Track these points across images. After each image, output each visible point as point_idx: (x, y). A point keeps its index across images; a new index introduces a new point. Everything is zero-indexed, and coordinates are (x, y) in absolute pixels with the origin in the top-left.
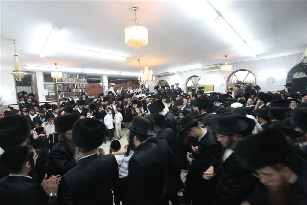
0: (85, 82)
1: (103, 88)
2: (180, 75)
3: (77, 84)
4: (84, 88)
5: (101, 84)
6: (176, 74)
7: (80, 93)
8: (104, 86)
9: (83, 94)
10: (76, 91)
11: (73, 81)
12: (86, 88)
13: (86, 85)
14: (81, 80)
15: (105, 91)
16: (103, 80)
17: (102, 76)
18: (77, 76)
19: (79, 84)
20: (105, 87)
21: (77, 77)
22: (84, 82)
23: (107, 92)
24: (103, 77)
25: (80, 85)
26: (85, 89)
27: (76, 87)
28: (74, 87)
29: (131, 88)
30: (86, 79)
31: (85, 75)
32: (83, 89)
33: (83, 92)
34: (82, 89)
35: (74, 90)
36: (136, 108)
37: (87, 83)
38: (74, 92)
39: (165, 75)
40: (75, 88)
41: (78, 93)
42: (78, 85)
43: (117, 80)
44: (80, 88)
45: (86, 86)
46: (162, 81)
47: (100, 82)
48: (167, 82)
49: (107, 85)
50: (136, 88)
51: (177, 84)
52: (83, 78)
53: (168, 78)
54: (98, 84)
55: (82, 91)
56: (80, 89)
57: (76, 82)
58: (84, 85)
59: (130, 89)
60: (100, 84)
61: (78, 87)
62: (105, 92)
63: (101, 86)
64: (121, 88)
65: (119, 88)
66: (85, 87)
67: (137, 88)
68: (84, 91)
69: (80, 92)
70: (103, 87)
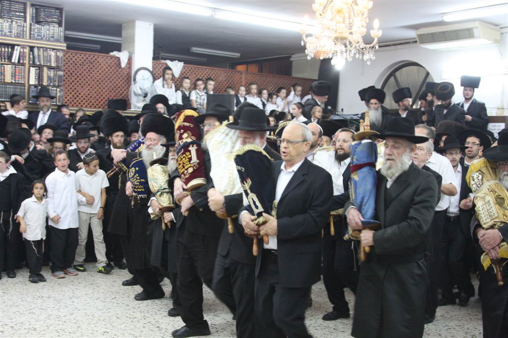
0: (57, 41)
1: (128, 78)
2: (496, 41)
3: (23, 47)
4: (50, 68)
5: (123, 56)
6: (476, 32)
7: (30, 86)
8: (135, 67)
9: (43, 92)
10: (14, 75)
11: (6, 30)
12: (57, 68)
13: (60, 54)
14: (39, 30)
15: (136, 88)
16: (132, 40)
17: (132, 23)
18: (25, 13)
19: (32, 49)
20: (140, 73)
21: (25, 17)
22: (52, 38)
23: (146, 96)
24: (133, 27)
25: (36, 50)
26: (52, 73)
27: (15, 59)
28: (10, 57)
29: (254, 88)
30: (62, 29)
31: (60, 10)
32: (45, 69)
33: (45, 83)
34: (40, 68)
35: (8, 69)
36: (153, 163)
37: (63, 46)
38: (8, 79)
39: (420, 36)
40: (14, 64)
41: (23, 85)
42: (27, 50)
43: (195, 50)
44: (34, 65)
45: (57, 57)
46: (404, 69)
47: (119, 50)
48: (428, 74)
49: (149, 64)
50: (279, 91)
51: (471, 84)
52: (48, 23)
53: (435, 51)
54: (112, 57)
55: (40, 77)
56: (33, 70)
57: (18, 36)
58: (53, 54)
59: (248, 92)
60: (119, 59)
61: (26, 62)
62: (136, 95)
63: (123, 65)
64: (211, 84)
65: (200, 83)
66: (53, 65)
67: (284, 92)
68: (49, 78)
69: (33, 81)
70: (129, 74)
